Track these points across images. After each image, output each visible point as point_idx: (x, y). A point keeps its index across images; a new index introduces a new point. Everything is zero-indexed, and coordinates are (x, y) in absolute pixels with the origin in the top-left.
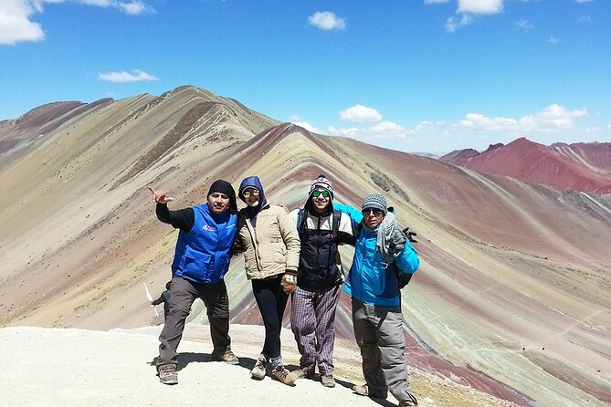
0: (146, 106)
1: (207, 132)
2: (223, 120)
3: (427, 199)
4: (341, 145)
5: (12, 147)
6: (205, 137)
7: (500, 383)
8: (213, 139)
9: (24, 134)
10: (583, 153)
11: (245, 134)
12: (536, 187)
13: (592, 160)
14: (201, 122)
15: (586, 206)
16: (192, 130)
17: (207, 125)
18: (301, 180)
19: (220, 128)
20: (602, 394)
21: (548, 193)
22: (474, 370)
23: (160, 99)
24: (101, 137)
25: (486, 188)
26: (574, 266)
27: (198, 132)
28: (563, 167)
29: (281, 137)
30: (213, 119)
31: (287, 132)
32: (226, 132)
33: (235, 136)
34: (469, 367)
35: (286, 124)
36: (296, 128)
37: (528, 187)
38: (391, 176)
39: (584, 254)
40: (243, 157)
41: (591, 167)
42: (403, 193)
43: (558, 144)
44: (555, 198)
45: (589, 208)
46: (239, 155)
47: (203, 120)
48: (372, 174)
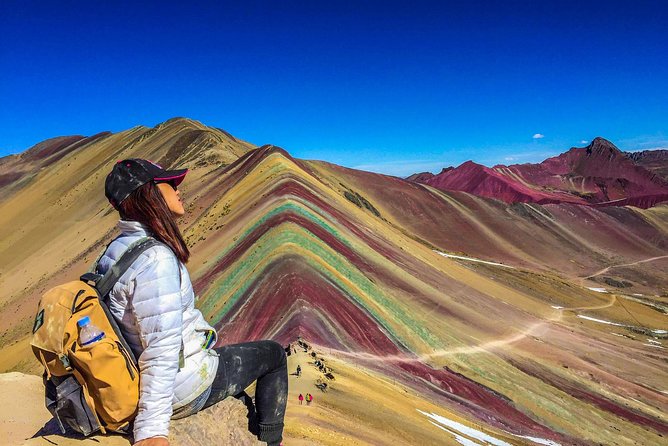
0: (140, 137)
1: (196, 157)
2: (211, 146)
3: (395, 214)
4: (317, 168)
5: (16, 179)
6: (194, 162)
7: (479, 384)
8: (202, 164)
9: (28, 167)
10: (520, 173)
11: (230, 157)
12: (486, 200)
13: (528, 179)
14: (191, 148)
15: (530, 215)
16: (182, 157)
17: (195, 151)
18: (282, 195)
19: (208, 153)
20: (573, 390)
21: (497, 205)
22: (453, 373)
23: (154, 130)
24: (99, 167)
25: (445, 202)
26: (527, 269)
27: (188, 158)
28: (504, 185)
29: (262, 157)
30: (201, 146)
31: (268, 153)
32: (214, 156)
33: (221, 160)
34: (447, 369)
35: (267, 146)
36: (276, 149)
37: (480, 200)
38: (362, 194)
39: (533, 258)
40: (229, 177)
41: (528, 185)
42: (374, 209)
43: (498, 166)
44: (504, 209)
45: (533, 217)
46: (224, 176)
47: (193, 147)
48: (346, 193)
